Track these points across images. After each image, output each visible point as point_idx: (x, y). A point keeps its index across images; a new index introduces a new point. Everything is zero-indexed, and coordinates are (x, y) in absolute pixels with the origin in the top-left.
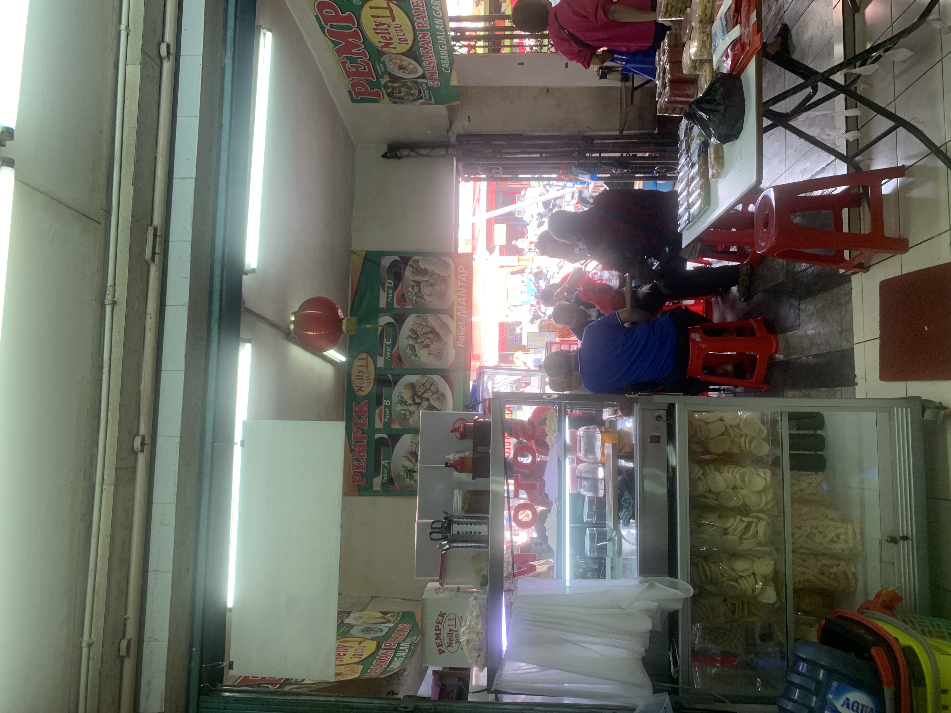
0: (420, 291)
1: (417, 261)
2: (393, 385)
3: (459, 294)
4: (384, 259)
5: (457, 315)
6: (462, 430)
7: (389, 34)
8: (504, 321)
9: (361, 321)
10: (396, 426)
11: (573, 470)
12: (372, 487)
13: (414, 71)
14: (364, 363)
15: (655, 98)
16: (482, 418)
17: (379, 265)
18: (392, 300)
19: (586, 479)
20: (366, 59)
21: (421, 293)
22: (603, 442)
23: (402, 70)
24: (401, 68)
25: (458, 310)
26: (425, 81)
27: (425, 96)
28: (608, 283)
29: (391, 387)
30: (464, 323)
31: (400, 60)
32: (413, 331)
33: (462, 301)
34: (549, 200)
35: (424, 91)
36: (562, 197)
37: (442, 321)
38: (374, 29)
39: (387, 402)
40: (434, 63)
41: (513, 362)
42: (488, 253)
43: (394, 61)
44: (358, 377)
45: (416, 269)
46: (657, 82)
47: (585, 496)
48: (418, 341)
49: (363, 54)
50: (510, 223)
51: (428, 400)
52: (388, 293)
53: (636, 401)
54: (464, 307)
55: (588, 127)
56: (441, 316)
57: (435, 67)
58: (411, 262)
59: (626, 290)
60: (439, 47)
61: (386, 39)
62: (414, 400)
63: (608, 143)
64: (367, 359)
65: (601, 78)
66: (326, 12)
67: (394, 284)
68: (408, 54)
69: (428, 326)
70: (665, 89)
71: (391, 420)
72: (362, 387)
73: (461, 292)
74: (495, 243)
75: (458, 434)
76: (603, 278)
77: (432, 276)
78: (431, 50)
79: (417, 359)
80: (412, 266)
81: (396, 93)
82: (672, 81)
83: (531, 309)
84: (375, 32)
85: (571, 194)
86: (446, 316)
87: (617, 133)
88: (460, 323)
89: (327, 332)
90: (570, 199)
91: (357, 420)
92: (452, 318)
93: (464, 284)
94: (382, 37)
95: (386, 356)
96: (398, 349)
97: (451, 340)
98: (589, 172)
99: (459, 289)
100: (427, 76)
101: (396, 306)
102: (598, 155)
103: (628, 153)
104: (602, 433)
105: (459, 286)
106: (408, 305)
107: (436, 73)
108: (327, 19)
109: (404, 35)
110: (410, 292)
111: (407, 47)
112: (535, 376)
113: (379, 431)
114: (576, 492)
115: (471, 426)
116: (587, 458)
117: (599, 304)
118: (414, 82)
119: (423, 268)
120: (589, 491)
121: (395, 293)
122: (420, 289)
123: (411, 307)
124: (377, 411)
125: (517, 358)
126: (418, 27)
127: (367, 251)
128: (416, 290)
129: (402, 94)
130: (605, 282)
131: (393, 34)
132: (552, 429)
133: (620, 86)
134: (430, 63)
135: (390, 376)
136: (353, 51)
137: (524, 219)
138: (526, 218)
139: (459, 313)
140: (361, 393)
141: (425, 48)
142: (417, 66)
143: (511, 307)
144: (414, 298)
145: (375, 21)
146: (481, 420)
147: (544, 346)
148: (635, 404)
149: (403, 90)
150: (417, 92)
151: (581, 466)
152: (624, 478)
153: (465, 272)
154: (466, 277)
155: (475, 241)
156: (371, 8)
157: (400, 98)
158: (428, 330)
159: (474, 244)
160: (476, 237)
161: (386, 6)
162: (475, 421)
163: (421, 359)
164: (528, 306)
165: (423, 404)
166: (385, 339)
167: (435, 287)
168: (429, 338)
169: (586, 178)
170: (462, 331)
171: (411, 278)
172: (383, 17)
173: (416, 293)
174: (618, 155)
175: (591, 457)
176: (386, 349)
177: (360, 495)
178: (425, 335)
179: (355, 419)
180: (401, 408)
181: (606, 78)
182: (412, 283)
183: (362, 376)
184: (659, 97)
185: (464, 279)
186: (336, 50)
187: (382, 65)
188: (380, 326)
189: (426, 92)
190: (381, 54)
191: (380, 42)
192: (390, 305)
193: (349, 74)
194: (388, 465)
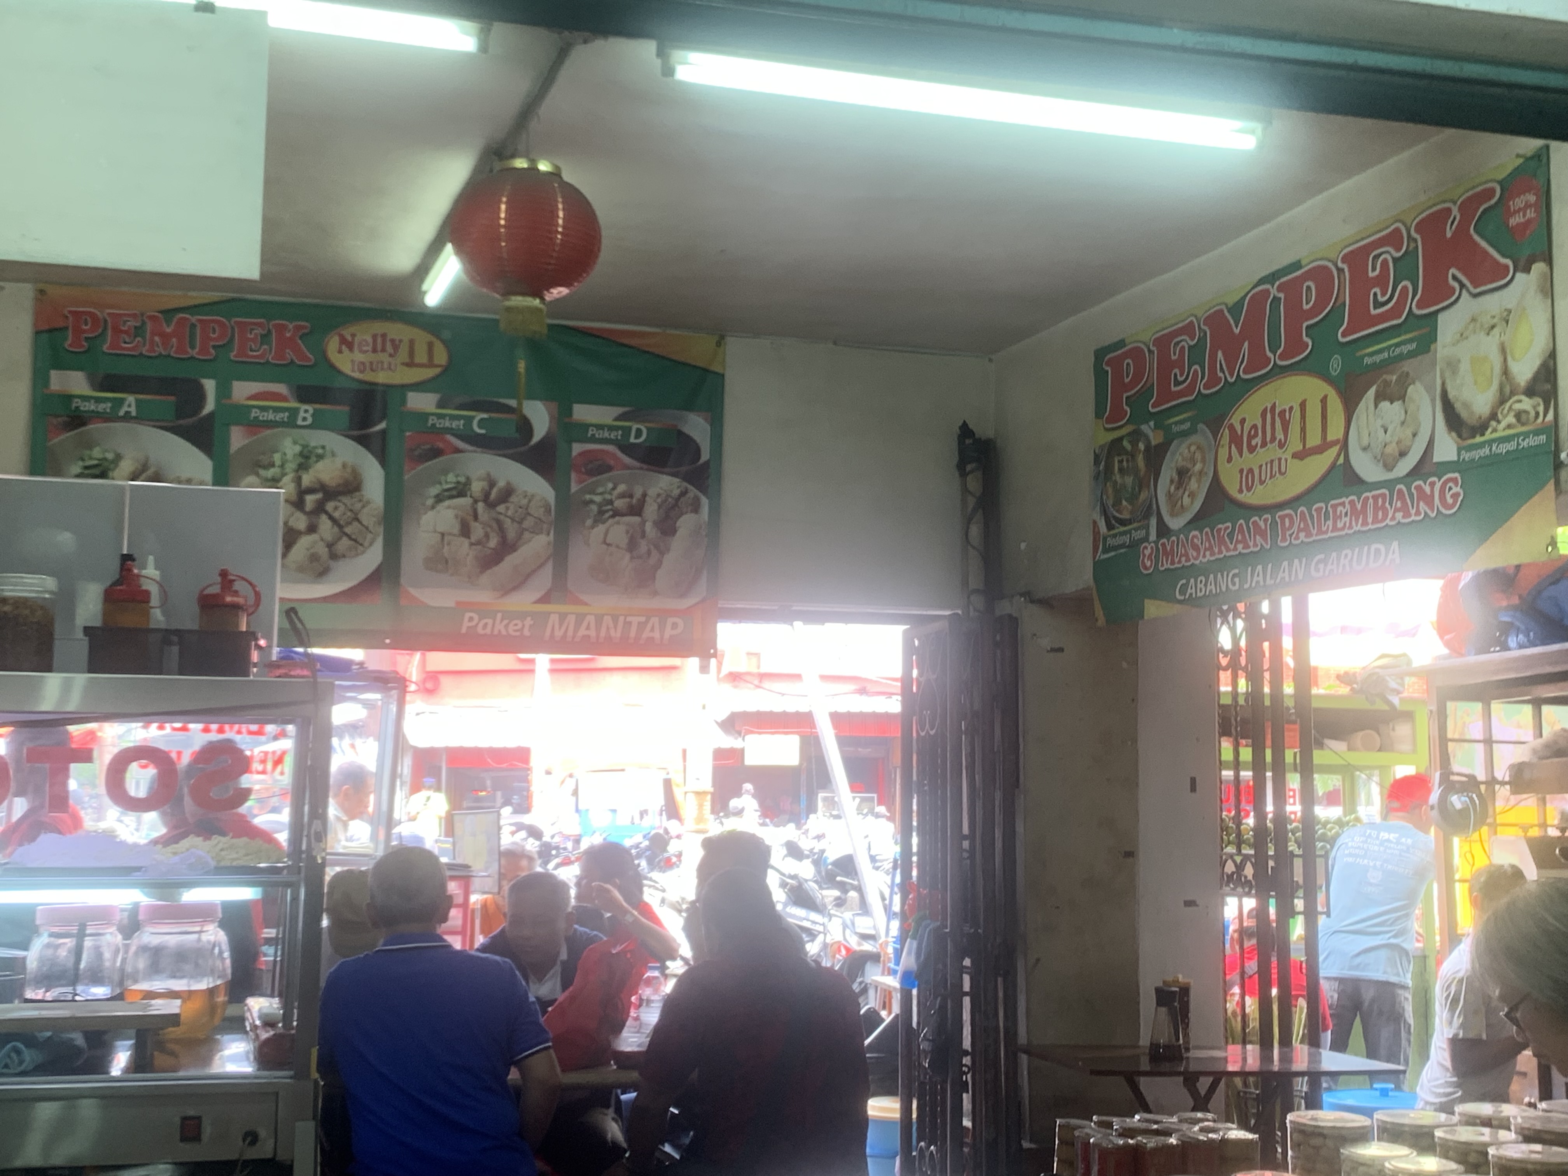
0: (616, 513)
1: (696, 508)
2: (355, 433)
3: (607, 620)
4: (701, 421)
5: (550, 613)
6: (229, 599)
7: (1264, 444)
8: (534, 762)
9: (534, 346)
10: (237, 438)
11: (102, 915)
12: (60, 365)
13: (1176, 508)
14: (421, 357)
15: (1099, 1114)
16: (260, 657)
17: (689, 406)
18: (593, 440)
19: (78, 952)
20: (1200, 386)
21: (613, 516)
22: (186, 996)
23: (1176, 478)
24: (1183, 473)
25: (563, 617)
26: (1153, 536)
27: (1115, 536)
28: (629, 1022)
29: (351, 428)
30: (526, 632)
31: (1201, 472)
32: (508, 493)
33: (588, 628)
34: (856, 874)
35: (1129, 532)
36: (864, 908)
37: (534, 571)
38: (1274, 407)
39: (308, 415)
40: (1196, 559)
41: (416, 788)
42: (723, 716)
43: (1198, 456)
44: (379, 340)
45: (676, 505)
46: (1137, 1117)
47: (26, 948)
48: (480, 506)
49: (1213, 380)
50: (803, 777)
51: (312, 529)
52: (611, 428)
53: (301, 1074)
54: (570, 633)
55: (1038, 960)
56: (549, 568)
57: (1188, 560)
58: (693, 491)
59: (611, 1072)
60: (1236, 571)
61: (1250, 438)
62: (311, 491)
63: (996, 1015)
64: (431, 364)
65: (1158, 991)
66: (1309, 288)
67: (635, 444)
68: (1217, 490)
69: (522, 534)
70: (1121, 1135)
71: (256, 426)
72: (350, 346)
73: (611, 625)
74: (749, 737)
75: (215, 589)
76: (642, 1009)
77: (657, 547)
78: (1228, 550)
79: (430, 502)
80: (684, 493)
81: (1121, 462)
82: (1137, 1150)
83: (567, 838)
84: (1266, 409)
85: (872, 932)
86: (548, 584)
87: (1022, 1038)
88: (529, 621)
89: (505, 255)
90: (858, 930)
91: (259, 331)
92: (541, 601)
93: (633, 634)
94: (1255, 427)
95: (441, 416)
96: (458, 451)
97: (482, 596)
98: (923, 967)
99: (621, 619)
100: (1164, 540)
101: (577, 448)
102: (967, 987)
103: (973, 1068)
104: (211, 992)
105: (629, 619)
106: (580, 482)
107: (1173, 563)
108: (1292, 289)
109: (1262, 482)
110: (614, 489)
111: (1233, 491)
112: (374, 837)
113: (224, 391)
114: (38, 922)
115: (237, 625)
116: (136, 953)
117: (572, 999)
118: (1150, 506)
119: (678, 524)
120: (41, 960)
121: (611, 448)
122: (623, 515)
123: (574, 488)
124: (281, 388)
125: (428, 798)
126: (1282, 518)
127: (723, 376)
128: (619, 504)
129: (1117, 477)
130: (633, 1013)
131: (1263, 456)
132: (223, 853)
133: (1141, 1043)
134: (1196, 548)
135: (382, 426)
136: (1220, 354)
137: (812, 816)
138: (817, 822)
139: (554, 618)
140: (333, 344)
141: (1231, 536)
142: (1189, 516)
143: (573, 781)
144: (598, 499)
145: (1291, 408)
146: (255, 656)
147: (459, 861)
148: (292, 1073)
149: (1129, 480)
150: (1126, 516)
151: (112, 937)
152: (79, 1051)
153: (667, 635)
154: (653, 638)
155: (756, 682)
156: (1324, 401)
157: (1109, 469)
158: (511, 534)
159: (748, 678)
160: (767, 684)
161: (1330, 437)
162: (252, 635)
163: (431, 514)
164: (575, 830)
165: (299, 514)
166: (485, 416)
167: (628, 556)
168: (487, 536)
169: (909, 961)
170: (506, 626)
171: (652, 492)
172: (1303, 430)
173: (611, 502)
174: (967, 1044)
175: (142, 964)
176: (458, 418)
177: (38, 333)
178: (495, 525)
179: (260, 325)
180: (290, 456)
181: (1160, 1003)
182: (638, 492)
183: (383, 350)
184: (1100, 1124)
185: (646, 634)
186: (1222, 311)
187: (1188, 425)
188: (520, 404)
189: (1126, 539)
190: (1216, 424)
191: (1243, 421)
192: (580, 431)
193: (1163, 342)
194: (121, 413)
